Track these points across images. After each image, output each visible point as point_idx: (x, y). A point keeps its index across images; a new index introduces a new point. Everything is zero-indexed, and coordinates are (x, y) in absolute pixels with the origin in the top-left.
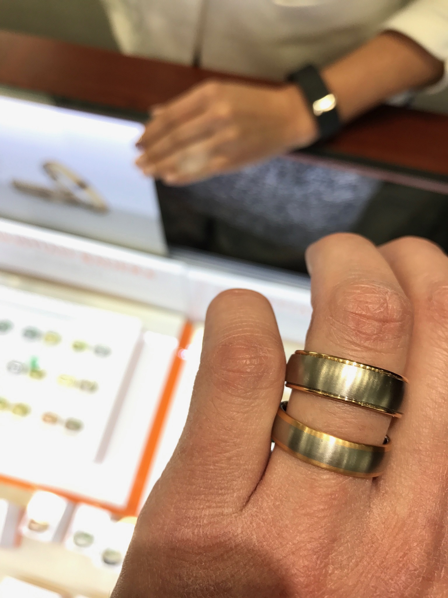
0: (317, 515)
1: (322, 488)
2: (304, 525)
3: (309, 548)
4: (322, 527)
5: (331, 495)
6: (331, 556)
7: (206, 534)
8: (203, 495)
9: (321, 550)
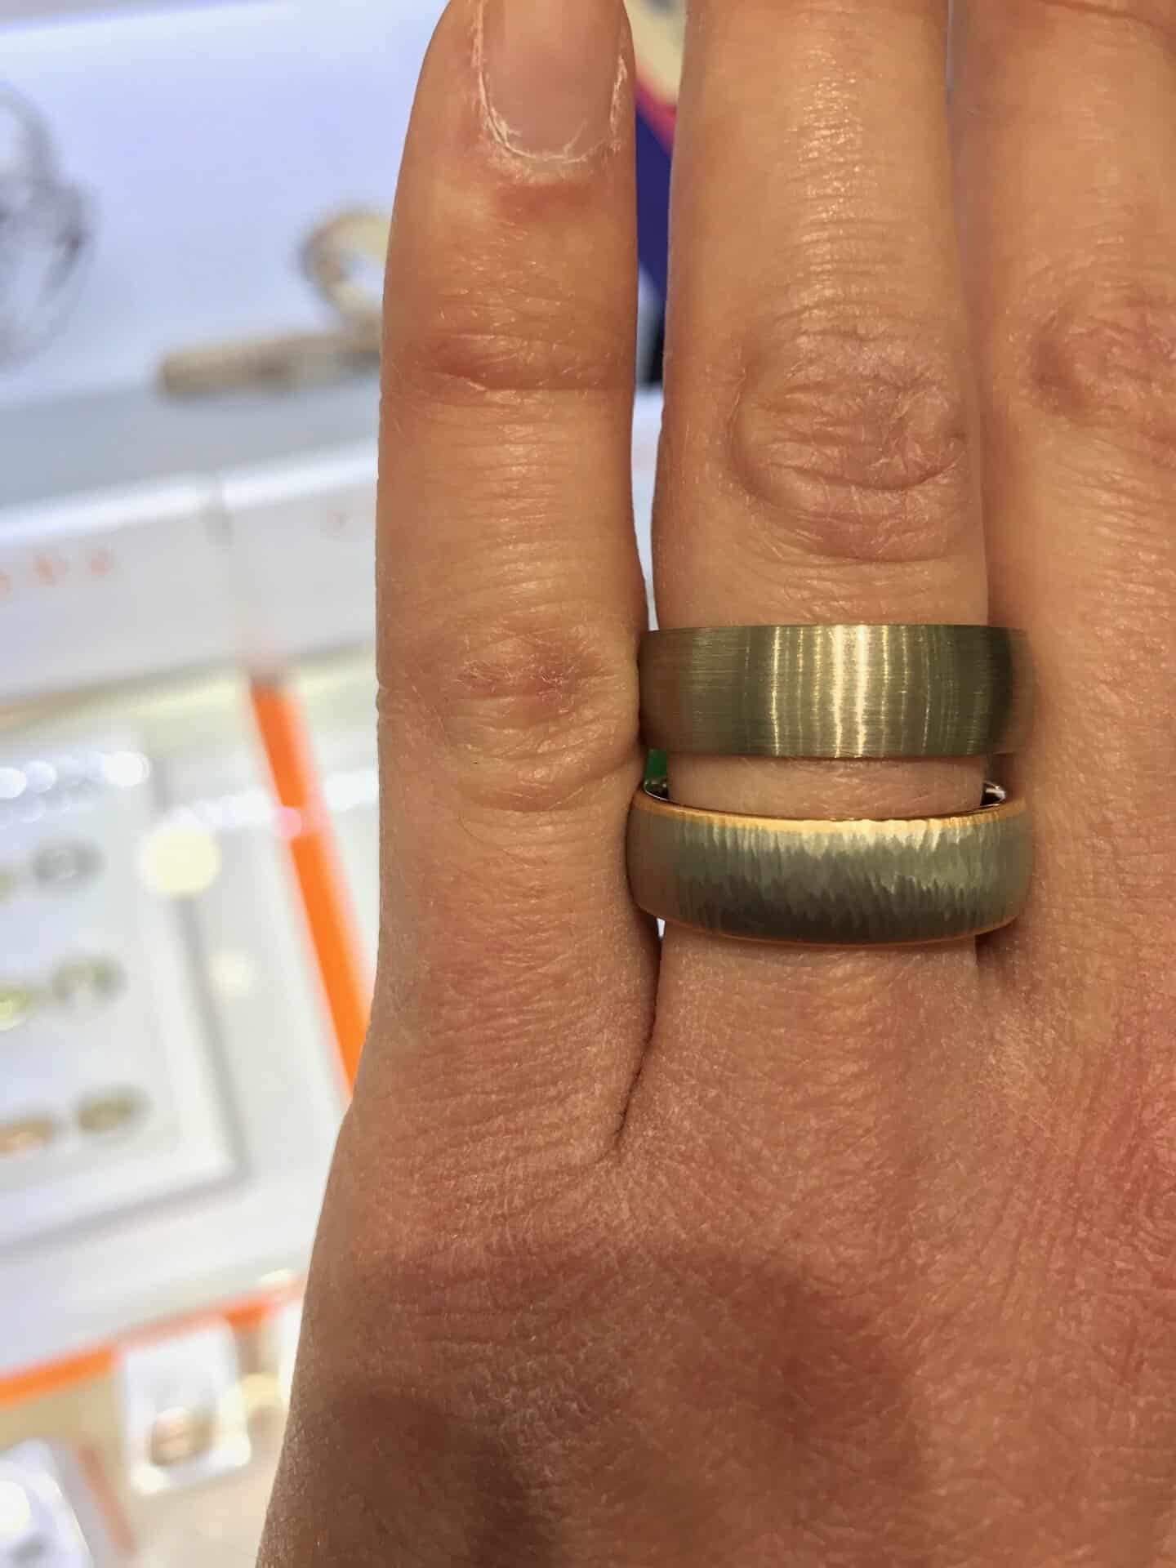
0: (843, 1096)
1: (838, 1008)
2: (810, 1138)
3: (841, 1206)
4: (868, 1131)
5: (871, 1023)
6: (914, 1212)
7: (525, 1241)
8: (501, 1118)
9: (879, 1203)
